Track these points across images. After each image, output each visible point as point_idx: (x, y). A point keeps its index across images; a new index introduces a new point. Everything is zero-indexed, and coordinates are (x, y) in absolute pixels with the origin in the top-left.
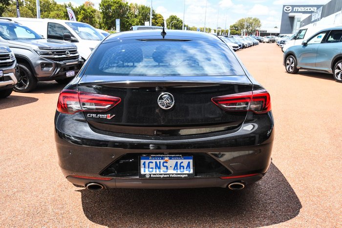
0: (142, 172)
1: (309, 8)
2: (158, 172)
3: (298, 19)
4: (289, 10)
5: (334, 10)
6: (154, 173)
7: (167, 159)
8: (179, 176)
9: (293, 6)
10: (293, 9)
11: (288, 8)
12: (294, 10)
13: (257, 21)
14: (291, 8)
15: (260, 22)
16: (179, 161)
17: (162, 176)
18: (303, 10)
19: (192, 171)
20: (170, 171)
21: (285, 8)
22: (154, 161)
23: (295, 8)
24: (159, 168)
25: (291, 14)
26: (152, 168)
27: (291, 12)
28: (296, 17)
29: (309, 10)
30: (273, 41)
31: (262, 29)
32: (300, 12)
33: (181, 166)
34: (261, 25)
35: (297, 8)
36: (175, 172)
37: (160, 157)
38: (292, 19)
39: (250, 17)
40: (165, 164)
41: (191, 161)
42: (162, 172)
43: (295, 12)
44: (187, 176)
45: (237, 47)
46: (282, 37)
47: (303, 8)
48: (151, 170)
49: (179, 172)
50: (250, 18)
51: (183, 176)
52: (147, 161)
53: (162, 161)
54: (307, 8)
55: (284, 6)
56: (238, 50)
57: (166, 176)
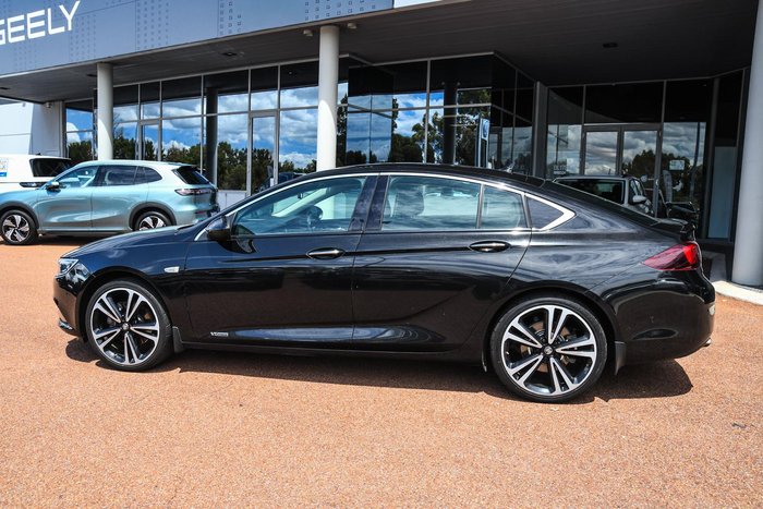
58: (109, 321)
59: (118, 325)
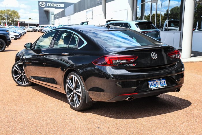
0: (150, 88)
1: (58, 4)
2: (155, 87)
3: (52, 12)
4: (44, 5)
5: (84, 8)
6: (154, 87)
7: (157, 81)
8: (163, 87)
9: (46, 2)
10: (46, 5)
11: (42, 3)
12: (48, 6)
13: (16, 13)
14: (45, 4)
15: (18, 14)
16: (161, 81)
17: (157, 88)
18: (54, 6)
19: (166, 85)
20: (159, 86)
21: (40, 3)
22: (153, 82)
23: (48, 4)
24: (155, 85)
25: (46, 9)
26: (153, 85)
27: (45, 7)
28: (50, 11)
29: (59, 6)
30: (35, 31)
31: (21, 20)
32: (52, 7)
33: (162, 83)
34: (19, 16)
35: (50, 4)
36: (161, 86)
37: (155, 80)
38: (47, 12)
39: (9, 9)
40: (157, 83)
41: (165, 80)
42: (157, 87)
43: (48, 7)
44: (165, 87)
45: (18, 36)
46: (42, 27)
47: (54, 4)
48: (153, 86)
49: (162, 86)
50: (8, 11)
51: (164, 87)
52: (151, 83)
53: (156, 82)
54: (57, 4)
55: (39, 2)
56: (19, 38)
57: (158, 88)
58: (18, 72)
59: (21, 74)
